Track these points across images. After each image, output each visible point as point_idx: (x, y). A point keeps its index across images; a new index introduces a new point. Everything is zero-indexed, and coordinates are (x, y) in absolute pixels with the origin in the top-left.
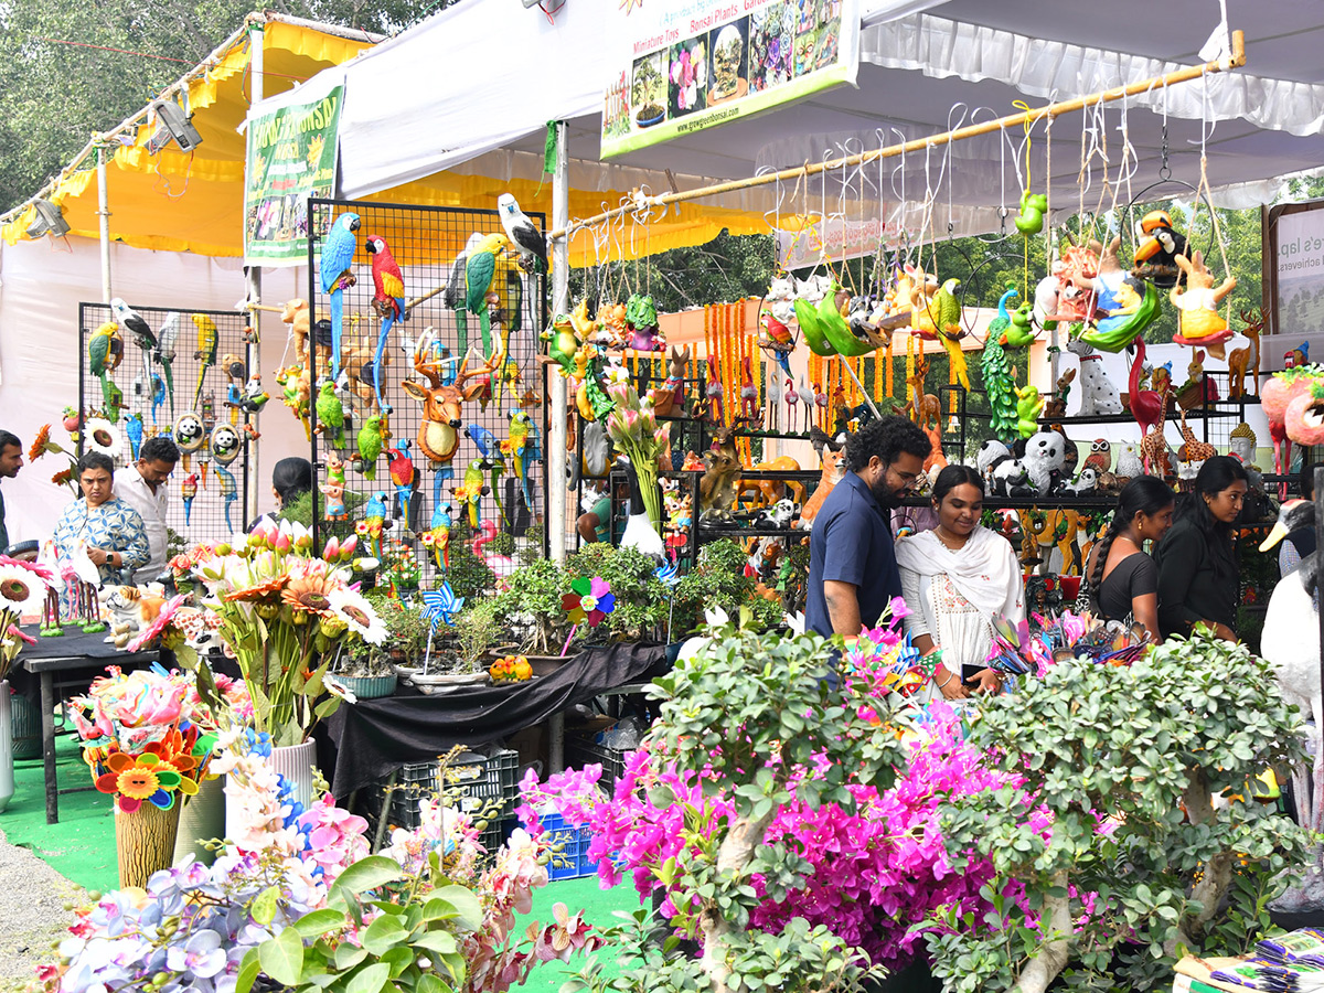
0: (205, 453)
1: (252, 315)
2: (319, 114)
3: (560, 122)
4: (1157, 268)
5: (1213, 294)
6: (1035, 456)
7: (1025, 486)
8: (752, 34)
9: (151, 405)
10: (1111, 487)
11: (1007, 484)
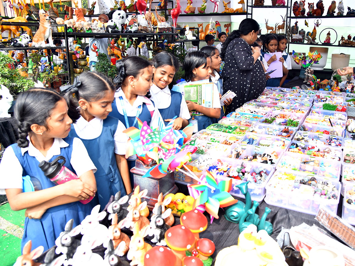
7: (116, 29)
10: (141, 30)
11: (109, 28)
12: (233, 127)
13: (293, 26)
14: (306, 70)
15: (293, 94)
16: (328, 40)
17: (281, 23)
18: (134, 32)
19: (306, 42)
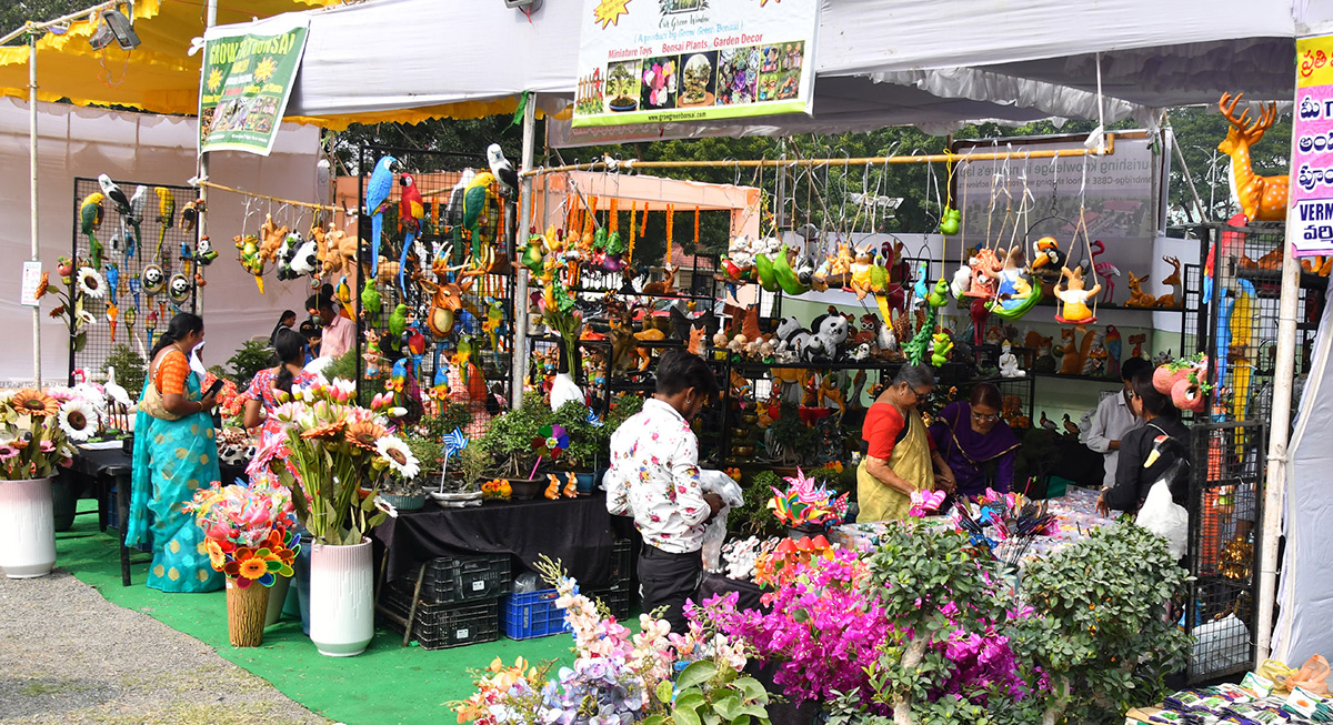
0: (164, 295)
1: (201, 190)
2: (276, 43)
3: (533, 93)
4: (1046, 271)
5: (1086, 294)
6: (827, 333)
8: (720, 64)
9: (124, 257)
11: (809, 353)
18: (861, 360)
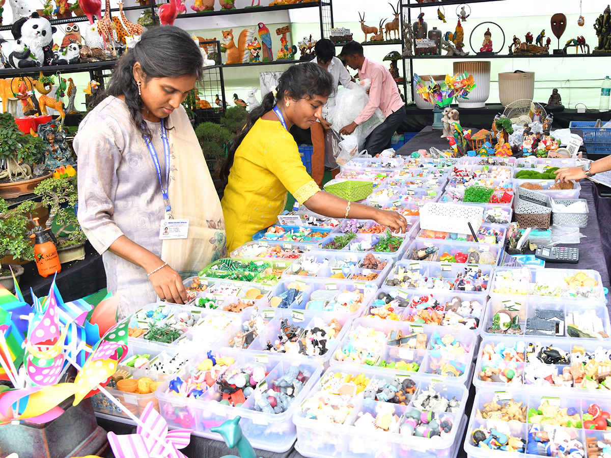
7: (30, 59)
10: (89, 56)
11: (14, 58)
12: (259, 264)
13: (416, 24)
14: (444, 113)
15: (408, 171)
16: (488, 46)
17: (391, 18)
18: (72, 62)
19: (444, 53)
